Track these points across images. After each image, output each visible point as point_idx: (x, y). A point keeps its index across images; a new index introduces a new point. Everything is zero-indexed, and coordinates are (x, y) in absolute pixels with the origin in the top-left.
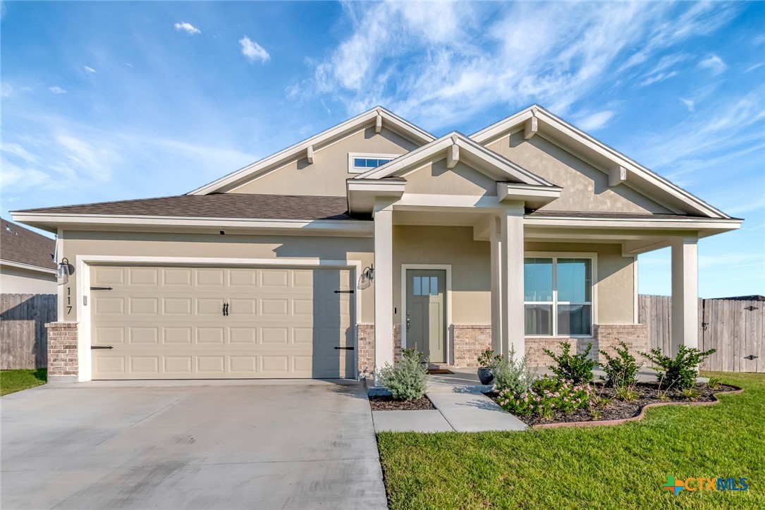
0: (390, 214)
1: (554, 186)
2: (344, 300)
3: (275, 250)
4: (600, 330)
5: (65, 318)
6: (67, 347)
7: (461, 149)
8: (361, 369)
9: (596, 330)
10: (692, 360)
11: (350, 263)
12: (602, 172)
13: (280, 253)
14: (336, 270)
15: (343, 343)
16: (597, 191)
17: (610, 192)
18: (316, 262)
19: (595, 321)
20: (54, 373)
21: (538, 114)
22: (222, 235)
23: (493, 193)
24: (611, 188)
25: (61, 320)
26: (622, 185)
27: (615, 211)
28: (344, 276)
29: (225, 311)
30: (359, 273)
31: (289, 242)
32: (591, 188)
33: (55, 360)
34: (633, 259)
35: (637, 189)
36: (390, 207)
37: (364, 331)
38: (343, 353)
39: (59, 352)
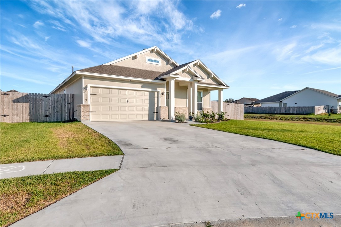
0: (174, 81)
1: (204, 79)
2: (156, 99)
3: (141, 86)
4: (204, 109)
5: (85, 103)
6: (87, 112)
7: (189, 69)
8: (161, 118)
9: (203, 109)
10: (223, 114)
11: (158, 91)
12: (209, 74)
13: (142, 87)
14: (154, 92)
15: (155, 111)
16: (208, 79)
17: (209, 79)
18: (150, 90)
19: (203, 107)
20: (83, 119)
21: (199, 61)
22: (130, 81)
23: (192, 78)
24: (210, 78)
25: (84, 103)
26: (212, 78)
27: (210, 83)
28: (156, 94)
29: (127, 102)
30: (160, 93)
31: (145, 85)
32: (207, 78)
33: (83, 115)
34: (210, 92)
35: (214, 79)
36: (174, 80)
37: (162, 108)
38: (155, 113)
39: (85, 113)
